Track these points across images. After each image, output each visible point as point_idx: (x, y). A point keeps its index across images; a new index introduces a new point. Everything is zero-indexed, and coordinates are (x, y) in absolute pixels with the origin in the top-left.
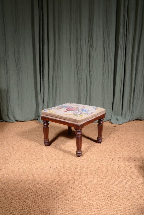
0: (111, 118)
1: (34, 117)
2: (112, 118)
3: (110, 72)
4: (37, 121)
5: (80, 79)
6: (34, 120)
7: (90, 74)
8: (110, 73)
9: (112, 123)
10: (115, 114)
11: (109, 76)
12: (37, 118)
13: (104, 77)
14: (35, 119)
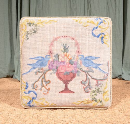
0: (121, 74)
1: (7, 72)
2: (123, 74)
3: (117, 4)
4: (12, 78)
5: (74, 13)
6: (8, 77)
7: (88, 7)
8: (117, 6)
9: (123, 79)
10: (126, 67)
11: (117, 10)
12: (11, 74)
13: (109, 12)
14: (8, 75)
